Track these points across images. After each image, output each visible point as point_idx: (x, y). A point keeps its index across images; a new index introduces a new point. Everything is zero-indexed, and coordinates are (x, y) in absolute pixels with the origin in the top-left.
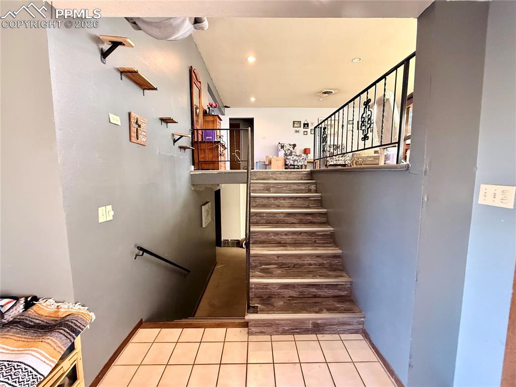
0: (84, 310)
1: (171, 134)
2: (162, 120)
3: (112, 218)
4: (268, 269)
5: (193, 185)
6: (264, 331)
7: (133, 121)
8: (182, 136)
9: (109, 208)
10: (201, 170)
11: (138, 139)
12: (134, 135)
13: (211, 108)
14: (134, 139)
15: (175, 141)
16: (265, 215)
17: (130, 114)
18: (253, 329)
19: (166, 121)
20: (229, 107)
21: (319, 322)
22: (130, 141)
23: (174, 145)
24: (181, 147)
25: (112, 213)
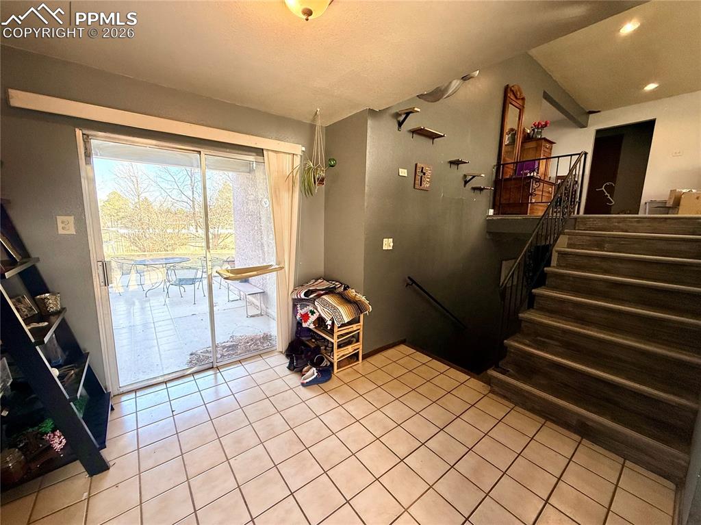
0: (367, 302)
1: (462, 176)
2: (451, 163)
3: (391, 248)
4: (544, 342)
5: (489, 233)
6: (507, 395)
7: (419, 170)
8: (474, 177)
9: (391, 240)
10: (502, 214)
11: (421, 185)
12: (418, 182)
13: (536, 130)
14: (417, 186)
15: (466, 182)
16: (571, 279)
17: (416, 165)
18: (496, 389)
19: (456, 163)
20: (599, 112)
21: (590, 424)
22: (414, 187)
23: (465, 186)
24: (474, 189)
25: (392, 244)
